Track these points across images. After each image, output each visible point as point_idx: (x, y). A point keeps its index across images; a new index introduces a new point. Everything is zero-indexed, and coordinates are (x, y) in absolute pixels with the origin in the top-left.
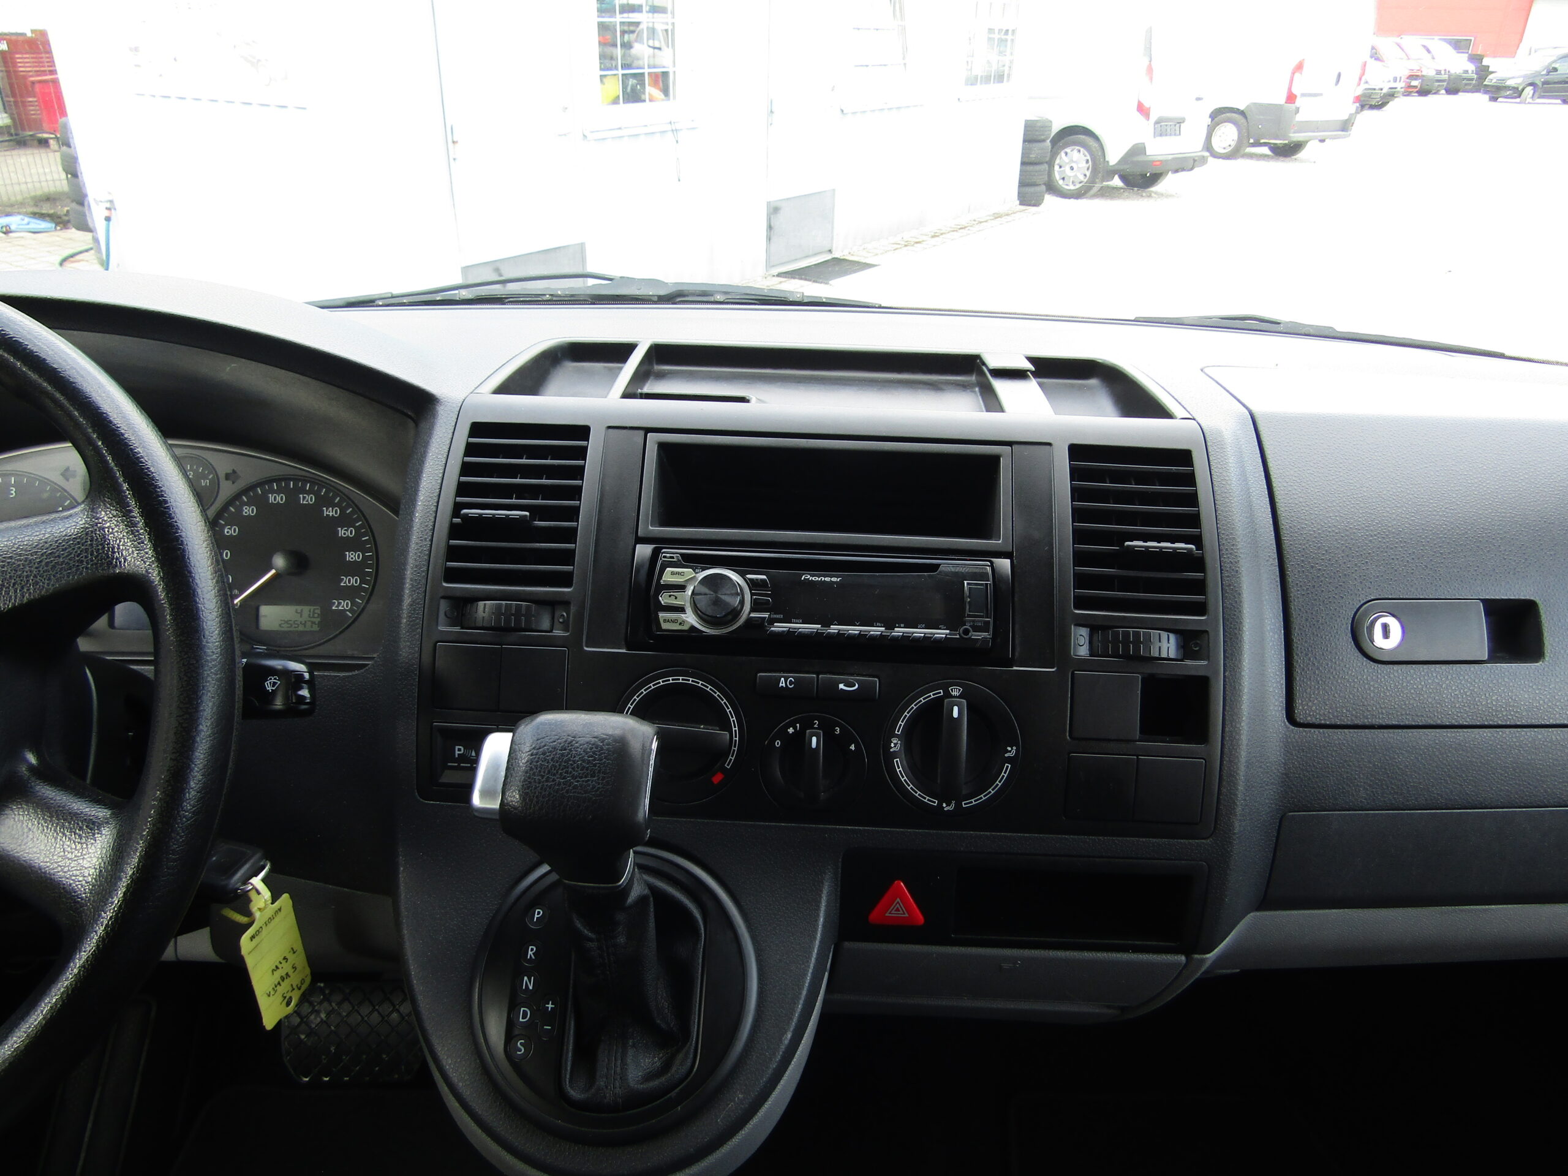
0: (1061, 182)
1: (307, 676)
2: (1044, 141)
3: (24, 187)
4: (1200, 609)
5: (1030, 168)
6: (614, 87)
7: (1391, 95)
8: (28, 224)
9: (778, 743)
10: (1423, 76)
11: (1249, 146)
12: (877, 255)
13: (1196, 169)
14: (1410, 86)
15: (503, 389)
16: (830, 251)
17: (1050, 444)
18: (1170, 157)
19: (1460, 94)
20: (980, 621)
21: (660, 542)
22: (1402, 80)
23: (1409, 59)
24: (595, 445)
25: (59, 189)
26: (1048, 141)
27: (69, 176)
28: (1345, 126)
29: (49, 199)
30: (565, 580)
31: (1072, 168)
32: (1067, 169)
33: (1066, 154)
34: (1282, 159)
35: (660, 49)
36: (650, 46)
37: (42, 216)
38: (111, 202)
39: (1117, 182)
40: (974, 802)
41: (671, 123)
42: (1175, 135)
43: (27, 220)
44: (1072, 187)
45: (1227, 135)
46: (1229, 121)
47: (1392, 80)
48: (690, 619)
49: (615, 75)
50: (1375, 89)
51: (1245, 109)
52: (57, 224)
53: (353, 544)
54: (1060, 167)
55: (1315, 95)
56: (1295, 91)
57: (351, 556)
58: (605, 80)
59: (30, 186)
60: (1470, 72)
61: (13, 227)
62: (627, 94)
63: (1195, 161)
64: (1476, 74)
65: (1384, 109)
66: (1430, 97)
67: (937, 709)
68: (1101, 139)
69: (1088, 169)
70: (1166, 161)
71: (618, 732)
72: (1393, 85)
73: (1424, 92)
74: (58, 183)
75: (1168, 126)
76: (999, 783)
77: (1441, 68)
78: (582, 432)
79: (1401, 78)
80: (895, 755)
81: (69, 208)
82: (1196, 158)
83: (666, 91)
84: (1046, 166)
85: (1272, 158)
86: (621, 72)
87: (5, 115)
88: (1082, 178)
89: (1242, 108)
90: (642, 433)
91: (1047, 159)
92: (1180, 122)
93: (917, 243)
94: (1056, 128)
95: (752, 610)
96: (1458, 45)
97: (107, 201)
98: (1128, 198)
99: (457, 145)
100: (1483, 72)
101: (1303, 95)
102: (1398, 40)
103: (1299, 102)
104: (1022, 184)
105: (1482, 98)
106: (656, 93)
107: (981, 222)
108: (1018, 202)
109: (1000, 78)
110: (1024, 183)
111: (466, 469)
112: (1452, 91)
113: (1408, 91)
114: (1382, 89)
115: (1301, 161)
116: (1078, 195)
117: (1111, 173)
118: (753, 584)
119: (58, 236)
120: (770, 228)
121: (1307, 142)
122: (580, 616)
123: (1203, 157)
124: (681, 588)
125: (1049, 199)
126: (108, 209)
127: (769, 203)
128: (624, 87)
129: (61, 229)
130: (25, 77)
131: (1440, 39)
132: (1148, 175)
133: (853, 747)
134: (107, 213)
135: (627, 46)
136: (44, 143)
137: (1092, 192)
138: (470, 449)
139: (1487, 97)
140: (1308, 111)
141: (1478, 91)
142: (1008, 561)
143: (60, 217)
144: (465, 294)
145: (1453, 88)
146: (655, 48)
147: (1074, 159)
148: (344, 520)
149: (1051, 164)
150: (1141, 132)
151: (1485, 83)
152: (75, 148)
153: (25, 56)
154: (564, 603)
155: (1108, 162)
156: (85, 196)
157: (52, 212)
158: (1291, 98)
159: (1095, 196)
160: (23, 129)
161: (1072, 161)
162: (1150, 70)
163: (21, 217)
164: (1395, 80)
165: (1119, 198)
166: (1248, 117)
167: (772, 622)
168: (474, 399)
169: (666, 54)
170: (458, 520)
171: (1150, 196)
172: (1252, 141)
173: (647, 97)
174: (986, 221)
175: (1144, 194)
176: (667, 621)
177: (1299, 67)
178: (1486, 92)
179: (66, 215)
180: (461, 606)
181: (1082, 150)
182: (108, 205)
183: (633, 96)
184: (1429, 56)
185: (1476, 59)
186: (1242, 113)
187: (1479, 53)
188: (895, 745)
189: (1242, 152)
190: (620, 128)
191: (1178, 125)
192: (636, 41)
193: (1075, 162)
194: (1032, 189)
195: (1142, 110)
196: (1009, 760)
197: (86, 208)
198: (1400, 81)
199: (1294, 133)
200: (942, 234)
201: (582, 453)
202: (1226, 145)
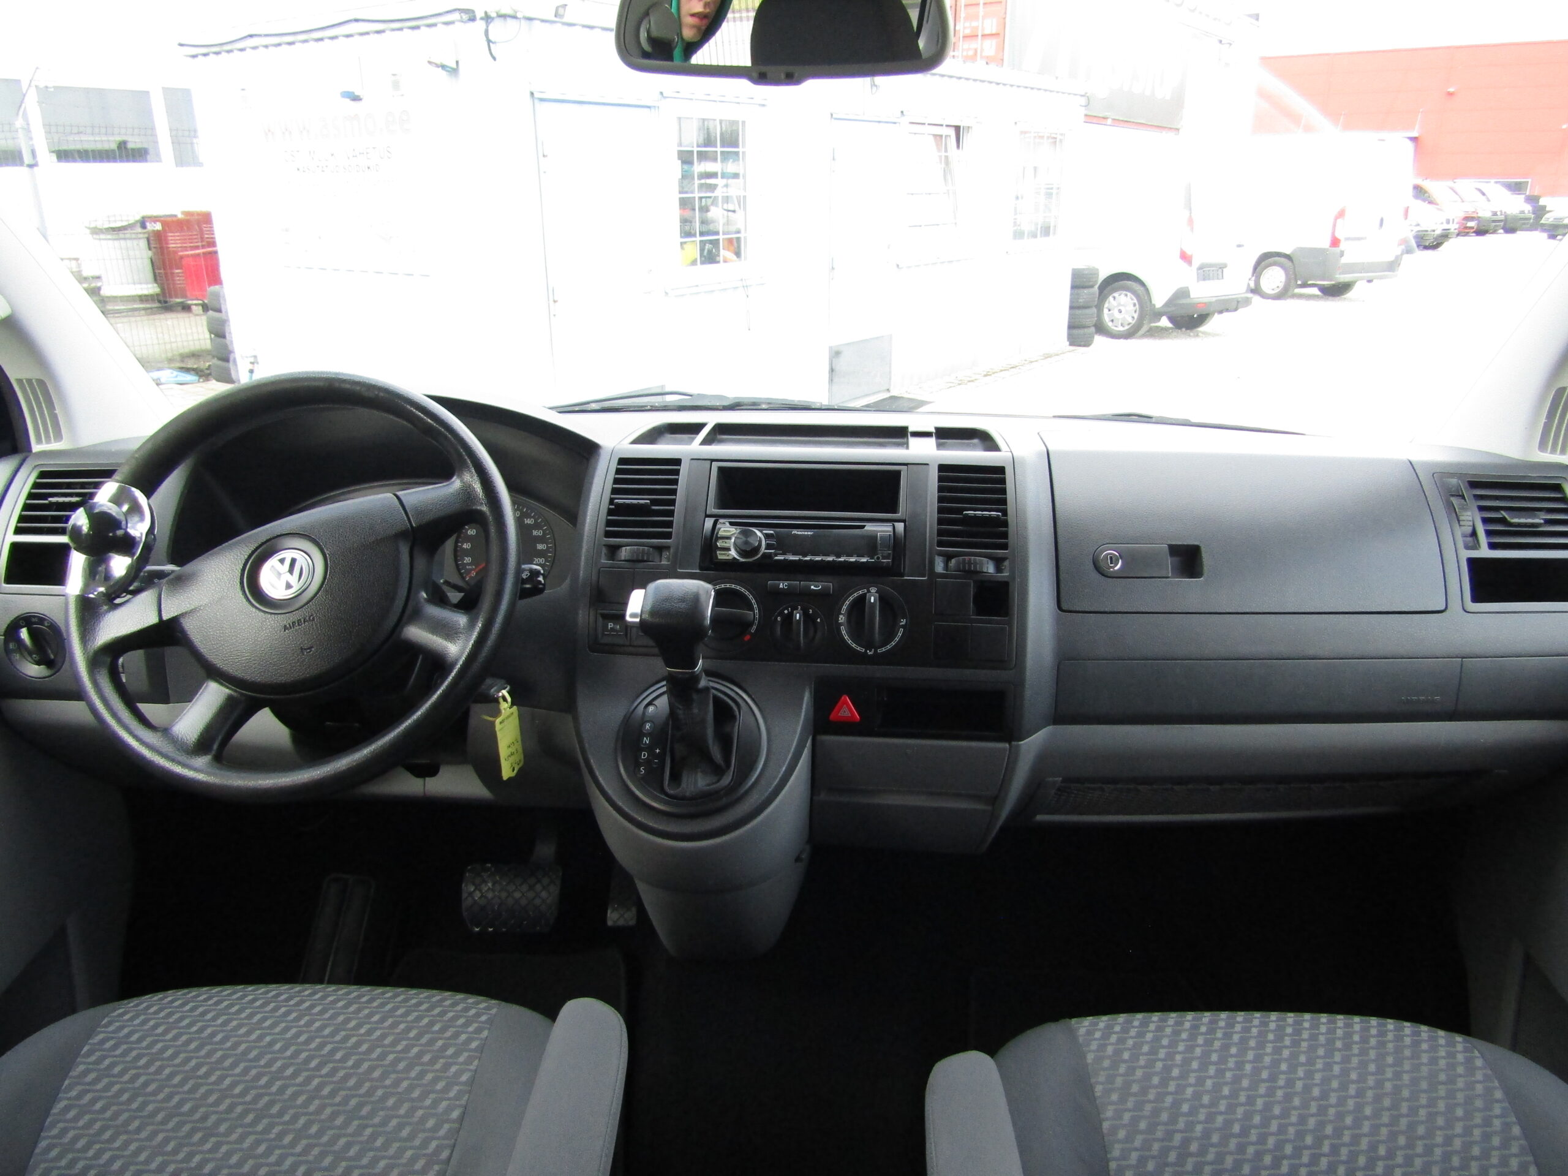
0: (1110, 324)
1: (542, 572)
2: (1092, 287)
3: (174, 345)
4: (1005, 547)
5: (1078, 312)
6: (693, 250)
7: (1445, 236)
8: (176, 377)
9: (779, 619)
10: (1479, 217)
11: (1297, 288)
12: (932, 392)
13: (1240, 310)
14: (1466, 228)
15: (635, 442)
16: (888, 390)
17: (928, 464)
18: (1214, 299)
19: (1518, 232)
20: (886, 553)
21: (717, 517)
22: (1455, 222)
23: (1463, 202)
24: (684, 469)
25: (204, 347)
26: (1096, 287)
27: (213, 336)
28: (1392, 266)
29: (195, 355)
30: (668, 536)
31: (1120, 311)
32: (1115, 312)
33: (1114, 298)
34: (1330, 298)
35: (734, 211)
36: (725, 210)
37: (187, 370)
38: (255, 357)
39: (1165, 322)
40: (884, 649)
41: (742, 280)
42: (1218, 279)
43: (175, 373)
44: (1121, 329)
45: (1273, 279)
46: (1275, 264)
47: (1445, 222)
48: (733, 553)
49: (694, 241)
50: (1427, 231)
51: (1292, 253)
52: (200, 376)
53: (541, 540)
54: (1109, 310)
55: (1359, 239)
56: (1337, 235)
57: (540, 547)
58: (685, 246)
59: (180, 344)
60: (1526, 212)
61: (163, 380)
62: (705, 257)
63: (1238, 302)
64: (1534, 214)
65: (1439, 249)
66: (1488, 237)
67: (862, 599)
68: (1146, 284)
69: (1135, 312)
70: (1210, 303)
71: (695, 590)
72: (1446, 226)
73: (1480, 232)
74: (202, 342)
75: (1210, 272)
76: (897, 639)
77: (1497, 209)
78: (677, 462)
79: (1453, 220)
80: (841, 624)
81: (211, 363)
82: (1240, 300)
83: (738, 254)
84: (1094, 310)
85: (1322, 298)
86: (698, 239)
87: (156, 285)
88: (1130, 320)
89: (1288, 252)
90: (709, 462)
91: (1096, 303)
92: (1222, 267)
93: (969, 381)
94: (1103, 275)
95: (766, 549)
96: (1516, 188)
97: (251, 357)
98: (1176, 337)
99: (557, 304)
100: (1540, 211)
101: (1347, 239)
102: (1450, 183)
103: (1343, 246)
104: (1071, 327)
105: (1540, 237)
106: (730, 255)
107: (1032, 362)
108: (1068, 343)
109: (1046, 231)
110: (1073, 326)
111: (616, 481)
112: (1510, 229)
113: (1464, 232)
114: (1434, 231)
115: (1350, 300)
116: (1129, 334)
117: (1158, 315)
118: (767, 536)
119: (202, 387)
120: (832, 370)
121: (1355, 282)
122: (676, 554)
123: (1248, 298)
124: (729, 538)
125: (1099, 340)
126: (252, 363)
127: (831, 348)
128: (702, 250)
129: (204, 381)
130: (175, 253)
131: (1496, 182)
132: (1195, 316)
133: (819, 620)
134: (251, 367)
135: (705, 209)
136: (186, 308)
137: (1141, 332)
138: (618, 471)
139: (1545, 235)
140: (1351, 253)
141: (1536, 229)
142: (903, 524)
143: (202, 371)
144: (594, 406)
145: (1510, 226)
146: (729, 211)
147: (1122, 303)
148: (537, 526)
149: (1100, 307)
150: (1185, 278)
151: (1542, 222)
152: (226, 312)
153: (176, 234)
154: (668, 548)
155: (1154, 305)
156: (231, 352)
157: (195, 366)
158: (1335, 242)
159: (1144, 336)
160: (171, 297)
161: (1119, 305)
162: (1191, 221)
163: (171, 371)
164: (1448, 222)
165: (1167, 337)
166: (1294, 259)
167: (776, 555)
168: (619, 447)
169: (739, 218)
170: (613, 507)
171: (1197, 335)
172: (1299, 282)
173: (721, 259)
174: (1036, 361)
175: (1192, 334)
176: (721, 556)
177: (1341, 214)
178: (1544, 230)
179: (207, 369)
180: (613, 550)
181: (1129, 294)
182: (252, 360)
183: (709, 257)
184: (1484, 197)
185: (1532, 200)
186: (1287, 257)
187: (1536, 194)
188: (842, 619)
189: (1290, 293)
190: (697, 286)
191: (1220, 270)
192: (712, 204)
193: (1122, 305)
194: (1081, 331)
195: (1185, 257)
196: (903, 626)
197: (231, 365)
198: (1453, 223)
199: (1340, 274)
200: (994, 373)
201: (677, 472)
202: (1275, 287)
